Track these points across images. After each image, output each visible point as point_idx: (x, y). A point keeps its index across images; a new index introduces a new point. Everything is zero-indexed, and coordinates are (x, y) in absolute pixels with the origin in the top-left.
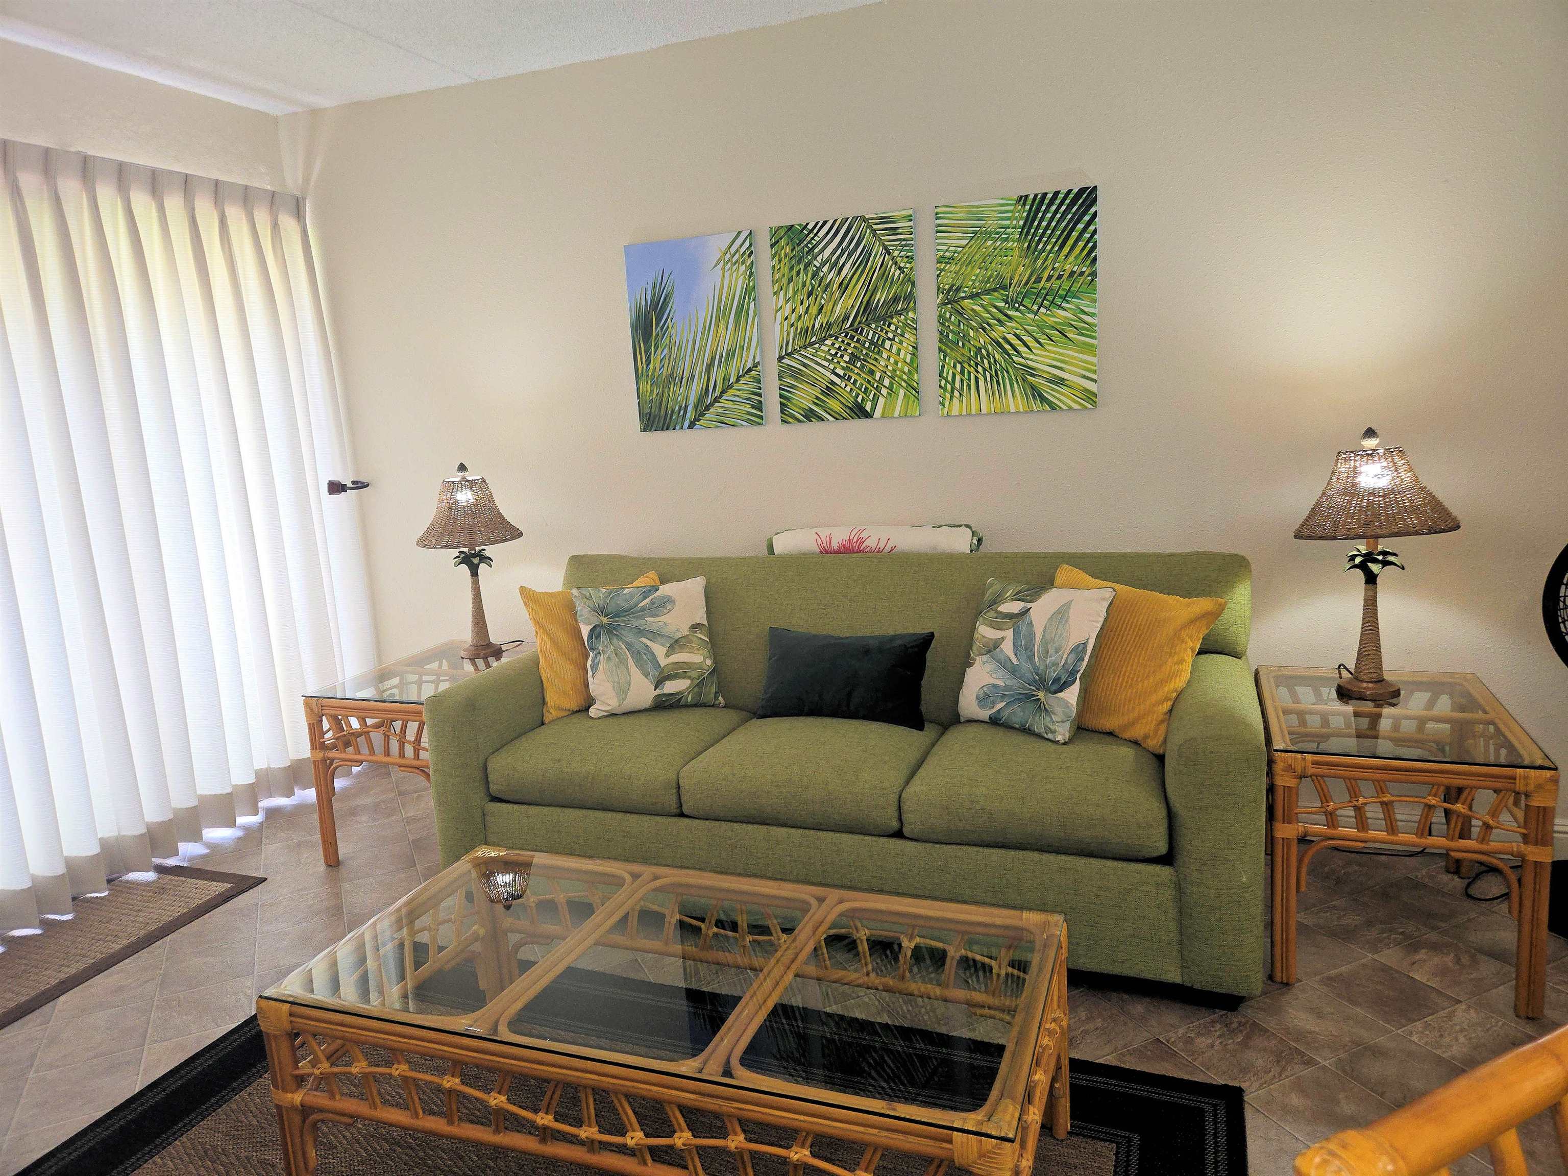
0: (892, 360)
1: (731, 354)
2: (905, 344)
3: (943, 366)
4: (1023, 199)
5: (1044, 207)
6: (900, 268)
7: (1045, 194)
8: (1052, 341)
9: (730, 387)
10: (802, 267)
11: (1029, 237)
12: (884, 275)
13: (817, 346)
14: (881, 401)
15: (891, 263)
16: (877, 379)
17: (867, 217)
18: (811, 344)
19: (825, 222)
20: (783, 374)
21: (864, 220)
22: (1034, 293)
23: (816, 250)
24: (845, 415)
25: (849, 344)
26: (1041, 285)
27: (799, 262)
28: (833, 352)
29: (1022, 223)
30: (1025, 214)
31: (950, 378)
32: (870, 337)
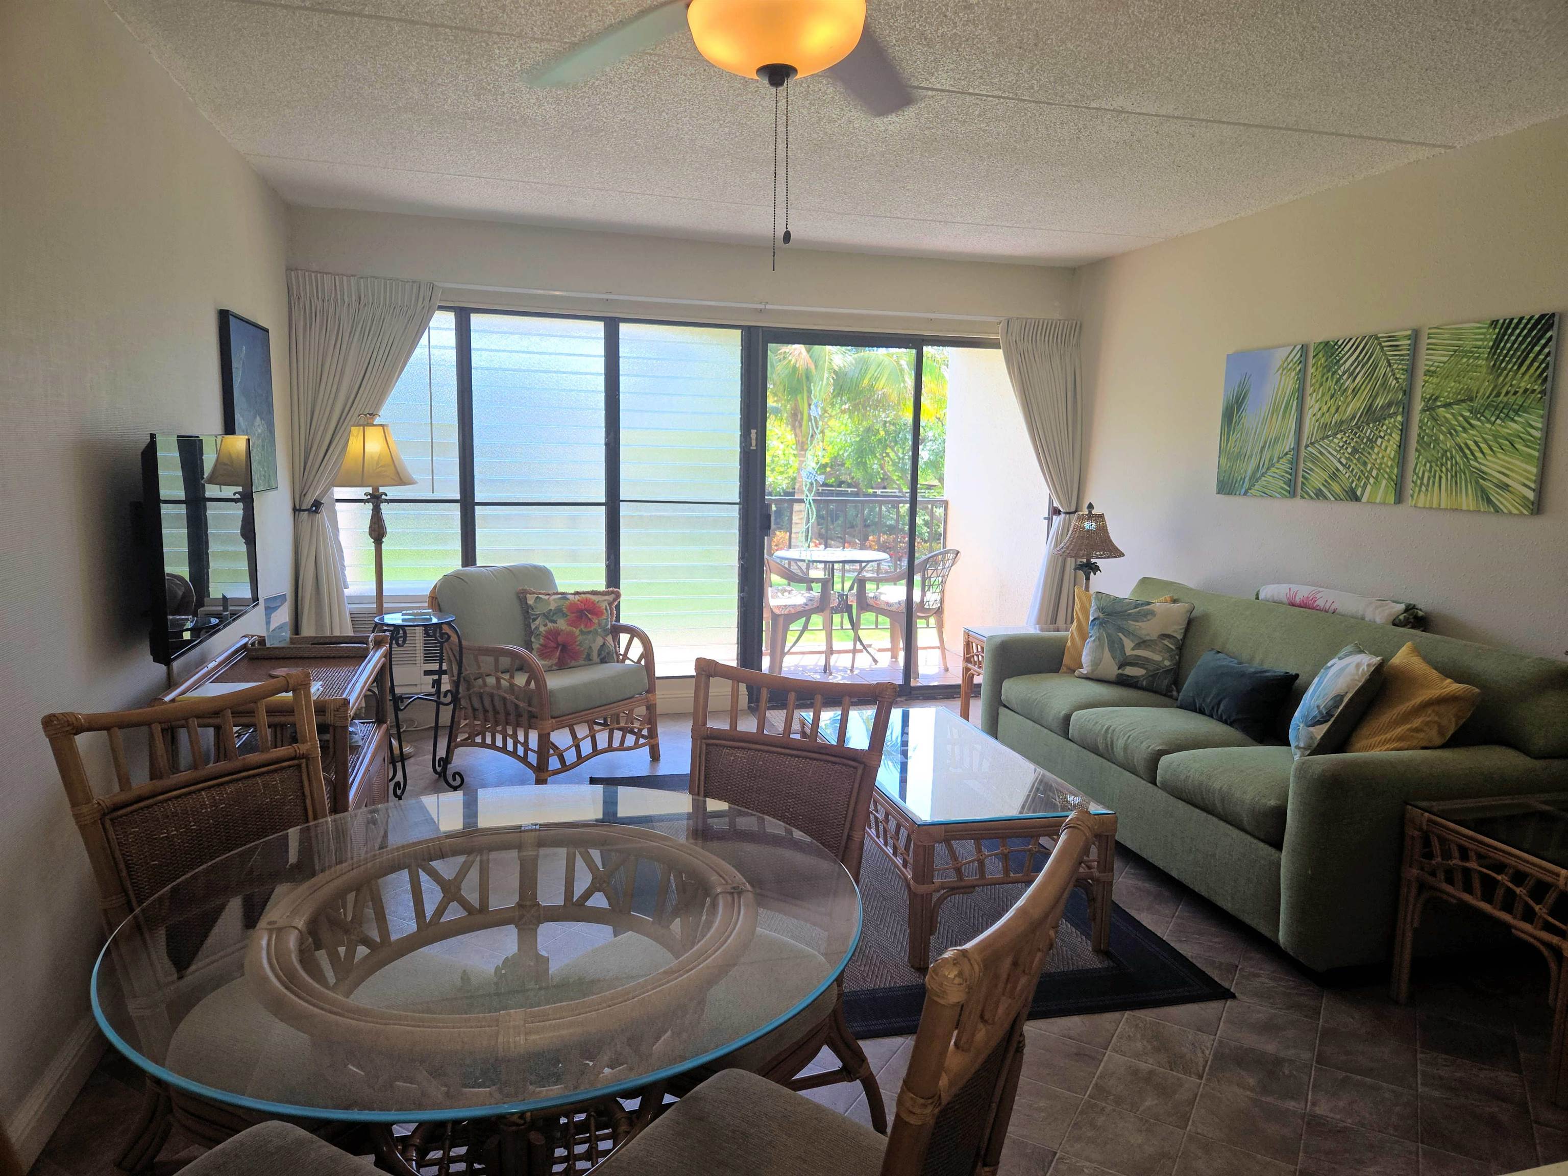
0: (1380, 455)
1: (1277, 440)
2: (1391, 443)
3: (1417, 464)
4: (1494, 323)
5: (1510, 331)
6: (1396, 379)
7: (1512, 320)
8: (1502, 449)
9: (1273, 465)
10: (1330, 374)
11: (1496, 357)
12: (1384, 384)
13: (1331, 438)
14: (1369, 487)
15: (1390, 374)
16: (1368, 469)
17: (1379, 336)
18: (1328, 437)
19: (1351, 339)
20: (1306, 459)
21: (1377, 338)
22: (1493, 406)
23: (1341, 362)
24: (1342, 497)
25: (1352, 439)
26: (1500, 398)
27: (1328, 371)
28: (1341, 444)
29: (1491, 344)
30: (1494, 337)
31: (1420, 475)
32: (1367, 435)
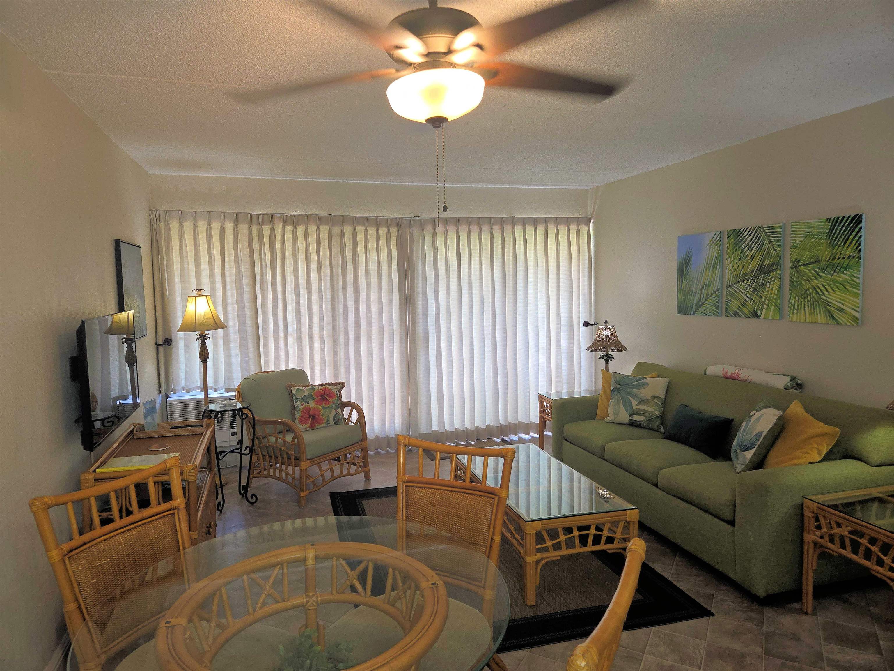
0: (769, 292)
1: (710, 284)
2: (775, 285)
3: (790, 297)
4: (829, 219)
5: (838, 224)
6: (775, 250)
7: (839, 218)
8: (838, 289)
9: (708, 298)
10: (737, 247)
11: (831, 238)
12: (768, 253)
13: (740, 283)
14: (764, 311)
15: (771, 248)
16: (763, 300)
17: (764, 226)
19: (747, 229)
20: (727, 295)
21: (763, 228)
22: (831, 265)
23: (743, 241)
24: (749, 316)
25: (753, 283)
26: (835, 261)
27: (736, 246)
28: (746, 286)
29: (828, 231)
30: (829, 227)
31: (793, 304)
32: (761, 281)
